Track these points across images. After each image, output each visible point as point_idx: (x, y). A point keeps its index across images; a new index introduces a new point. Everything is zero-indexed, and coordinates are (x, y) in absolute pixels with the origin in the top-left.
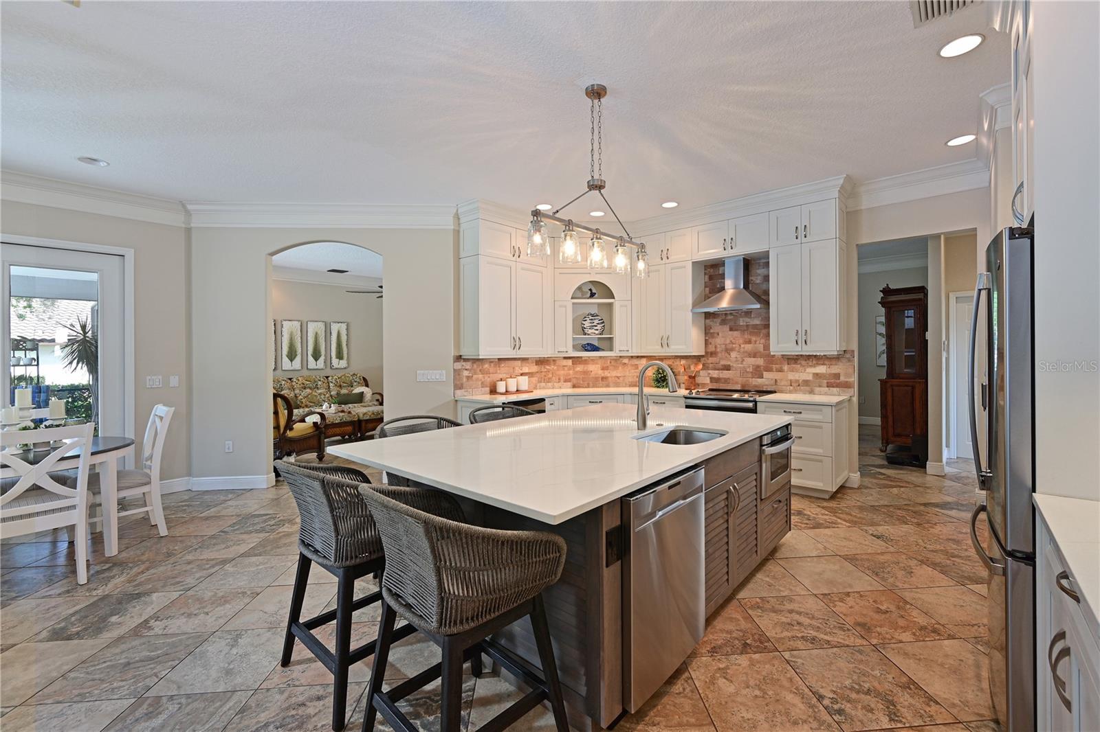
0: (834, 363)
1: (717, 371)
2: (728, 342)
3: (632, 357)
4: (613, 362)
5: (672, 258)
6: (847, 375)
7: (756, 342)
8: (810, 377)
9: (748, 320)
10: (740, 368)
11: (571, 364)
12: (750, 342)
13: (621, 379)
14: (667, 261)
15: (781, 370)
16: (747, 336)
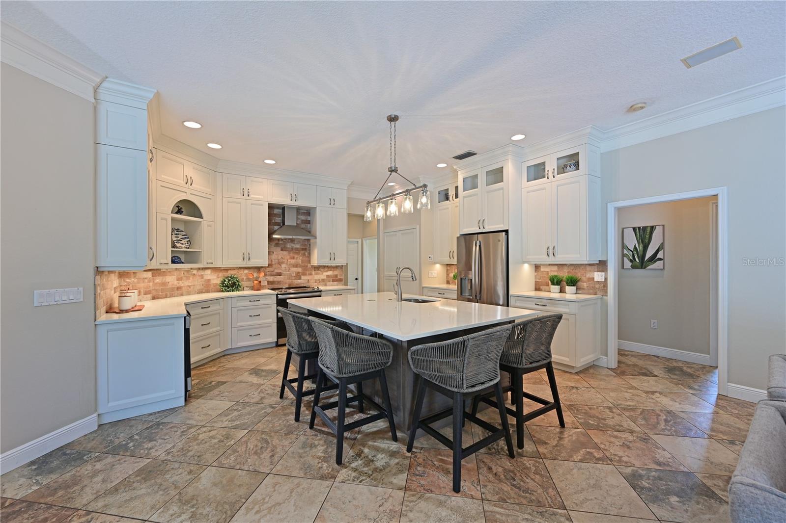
0: (335, 269)
1: (272, 277)
2: (280, 258)
3: (199, 269)
4: (186, 273)
5: (251, 196)
6: (341, 275)
7: (297, 258)
8: (325, 278)
9: (293, 245)
10: (288, 274)
11: (151, 276)
12: (293, 258)
13: (192, 287)
14: (248, 198)
15: (311, 274)
16: (292, 255)
